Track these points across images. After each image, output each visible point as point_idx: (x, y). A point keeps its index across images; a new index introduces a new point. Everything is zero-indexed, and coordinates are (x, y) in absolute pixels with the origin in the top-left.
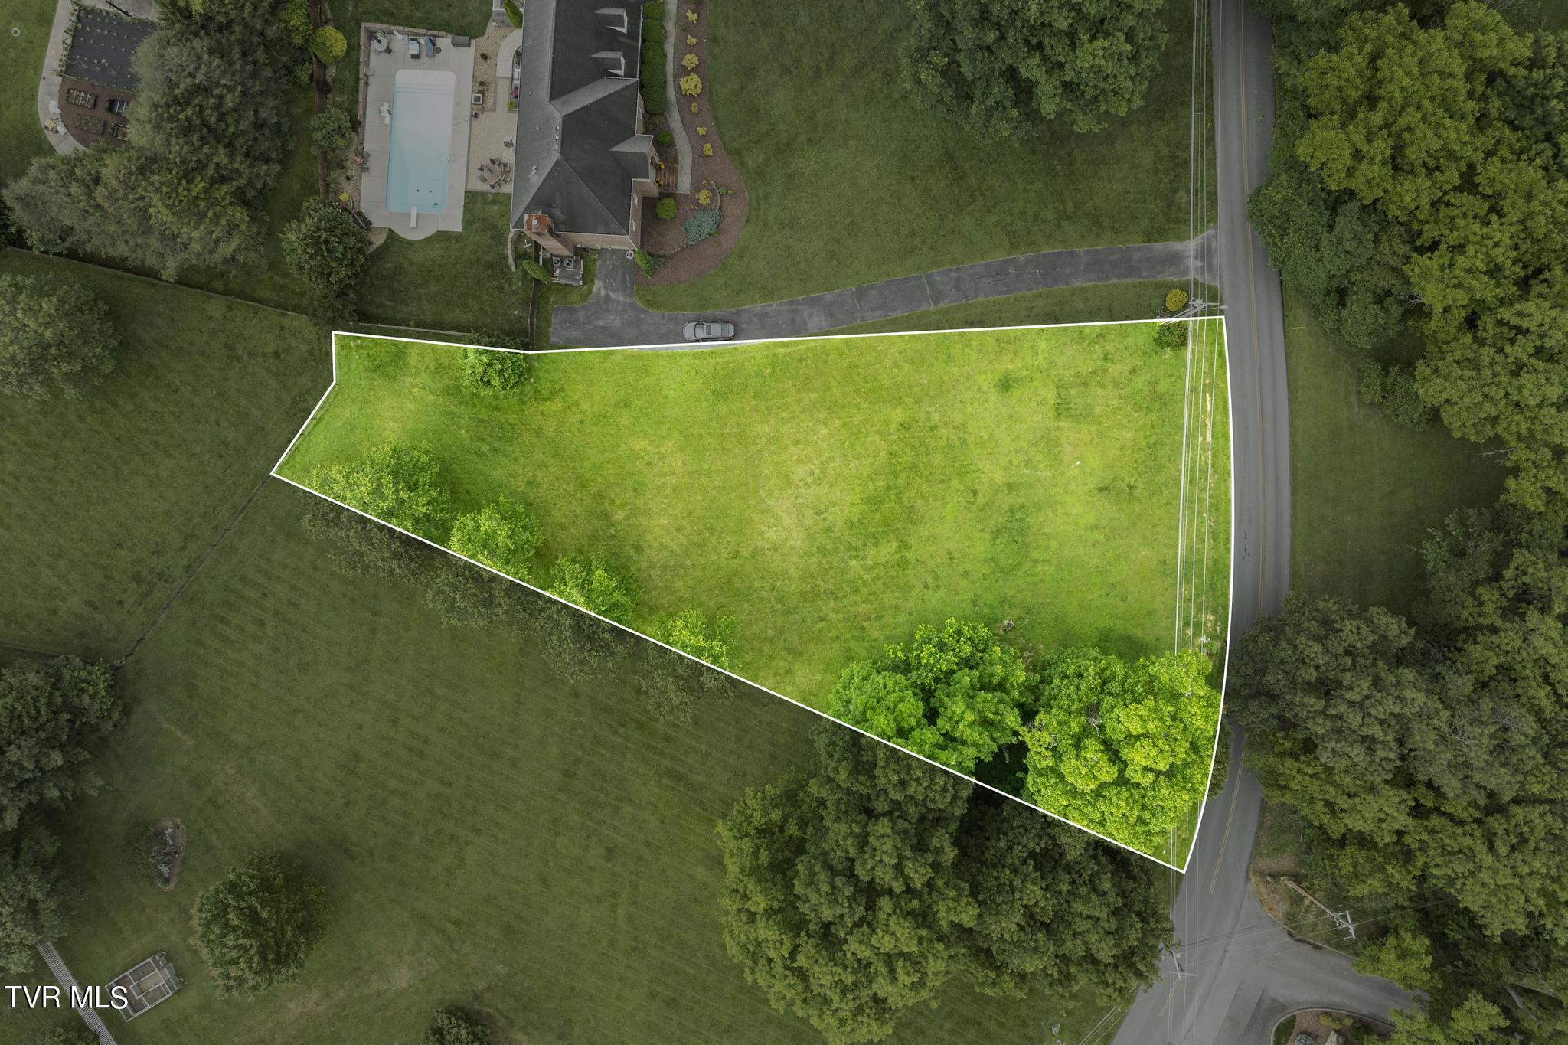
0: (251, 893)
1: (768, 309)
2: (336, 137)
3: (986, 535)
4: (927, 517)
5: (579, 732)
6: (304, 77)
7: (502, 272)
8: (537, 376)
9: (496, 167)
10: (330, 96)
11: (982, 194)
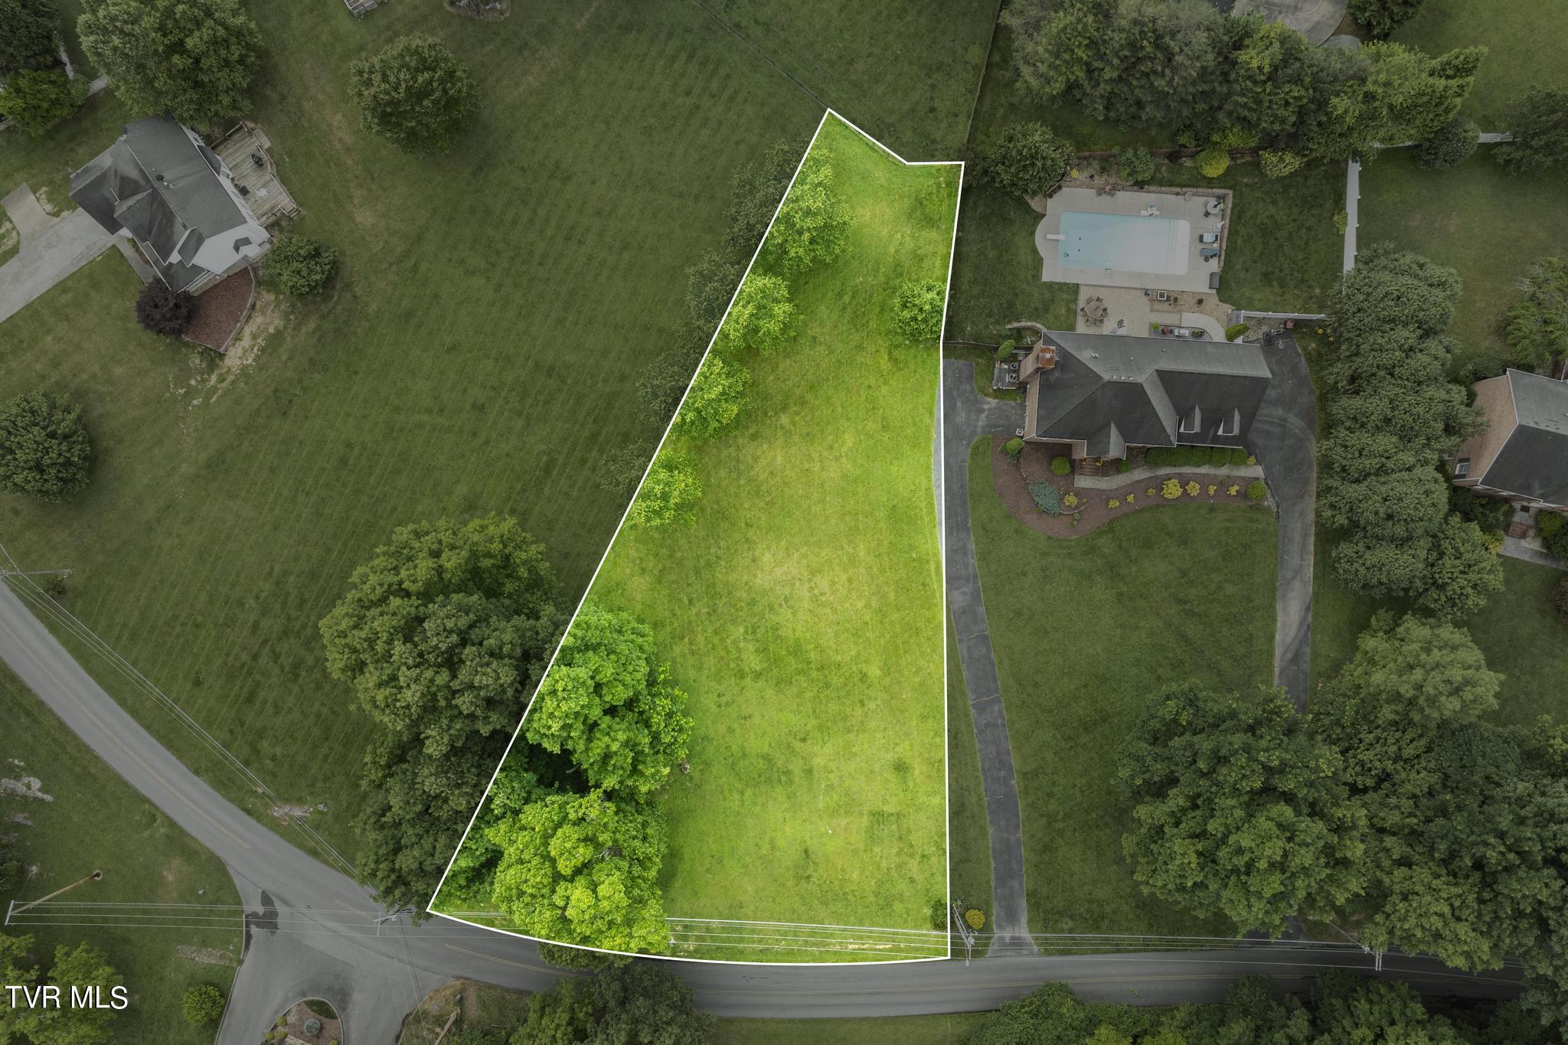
0: (445, 91)
1: (970, 556)
2: (1129, 170)
3: (766, 749)
4: (782, 697)
5: (589, 382)
6: (1183, 140)
7: (1005, 316)
8: (911, 347)
9: (1100, 313)
10: (1166, 161)
11: (1071, 748)
